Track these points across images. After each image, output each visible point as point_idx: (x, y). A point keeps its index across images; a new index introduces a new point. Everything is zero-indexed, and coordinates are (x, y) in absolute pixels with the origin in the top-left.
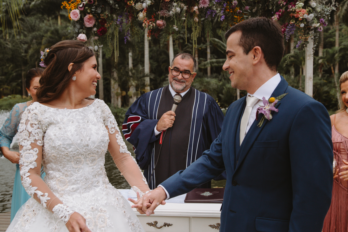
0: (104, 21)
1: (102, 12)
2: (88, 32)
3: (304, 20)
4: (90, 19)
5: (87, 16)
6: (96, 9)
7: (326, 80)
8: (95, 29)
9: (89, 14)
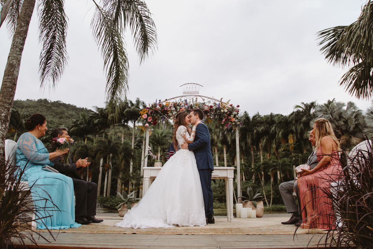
0: (156, 119)
1: (156, 116)
2: (149, 123)
3: (234, 122)
4: (150, 118)
5: (149, 117)
6: (154, 114)
7: (257, 185)
8: (152, 122)
9: (150, 116)
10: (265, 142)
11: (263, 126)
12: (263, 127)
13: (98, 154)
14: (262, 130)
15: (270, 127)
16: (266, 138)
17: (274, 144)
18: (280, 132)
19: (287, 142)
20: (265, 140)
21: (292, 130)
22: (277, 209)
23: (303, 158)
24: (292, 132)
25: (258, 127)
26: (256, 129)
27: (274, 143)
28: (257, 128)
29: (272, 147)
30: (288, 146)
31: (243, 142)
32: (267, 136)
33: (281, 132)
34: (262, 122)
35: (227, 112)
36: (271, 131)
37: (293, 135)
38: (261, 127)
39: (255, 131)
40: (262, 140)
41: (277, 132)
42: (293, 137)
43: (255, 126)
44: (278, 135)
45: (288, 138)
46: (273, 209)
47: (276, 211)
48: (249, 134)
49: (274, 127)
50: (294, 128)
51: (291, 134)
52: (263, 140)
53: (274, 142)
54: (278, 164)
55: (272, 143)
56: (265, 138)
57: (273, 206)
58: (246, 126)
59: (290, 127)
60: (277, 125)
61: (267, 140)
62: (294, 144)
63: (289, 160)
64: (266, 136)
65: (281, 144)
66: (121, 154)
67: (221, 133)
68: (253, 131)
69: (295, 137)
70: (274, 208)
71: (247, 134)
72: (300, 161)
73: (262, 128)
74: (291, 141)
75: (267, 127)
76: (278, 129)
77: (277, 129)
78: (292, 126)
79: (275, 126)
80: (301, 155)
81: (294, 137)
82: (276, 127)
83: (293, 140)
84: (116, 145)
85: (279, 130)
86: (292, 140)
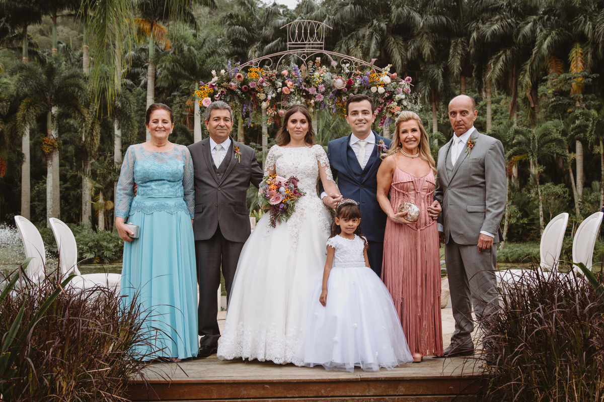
1: (230, 101)
6: (225, 98)
10: (501, 70)
11: (497, 20)
12: (499, 23)
13: (22, 106)
14: (494, 34)
15: (517, 24)
16: (503, 57)
17: (528, 73)
18: (545, 39)
19: (567, 68)
20: (500, 65)
21: (583, 31)
22: (515, 256)
23: (599, 121)
24: (582, 38)
25: (484, 23)
26: (478, 28)
27: (526, 70)
28: (481, 25)
29: (521, 83)
30: (567, 81)
31: (439, 68)
32: (508, 52)
33: (549, 39)
34: (498, 7)
35: (385, 92)
36: (520, 36)
37: (586, 48)
38: (492, 24)
39: (474, 35)
40: (491, 63)
41: (539, 39)
42: (584, 55)
43: (475, 18)
44: (540, 48)
45: (570, 58)
46: (507, 259)
47: (513, 262)
48: (457, 45)
49: (530, 24)
50: (588, 27)
51: (578, 45)
52: (495, 64)
53: (528, 67)
54: (529, 140)
55: (522, 70)
56: (500, 56)
57: (506, 250)
58: (447, 20)
59: (577, 25)
60: (541, 18)
61: (506, 63)
62: (586, 77)
63: (562, 127)
64: (505, 52)
65: (546, 75)
66: (87, 105)
67: (374, 41)
68: (470, 36)
69: (589, 56)
70: (509, 255)
71: (450, 44)
72: (589, 129)
73: (495, 27)
74: (576, 67)
75: (509, 24)
76: (541, 31)
77: (538, 30)
78: (585, 22)
79: (535, 20)
80: (596, 115)
81: (587, 53)
82: (535, 23)
83: (584, 65)
84: (72, 81)
85: (545, 32)
86: (580, 64)
